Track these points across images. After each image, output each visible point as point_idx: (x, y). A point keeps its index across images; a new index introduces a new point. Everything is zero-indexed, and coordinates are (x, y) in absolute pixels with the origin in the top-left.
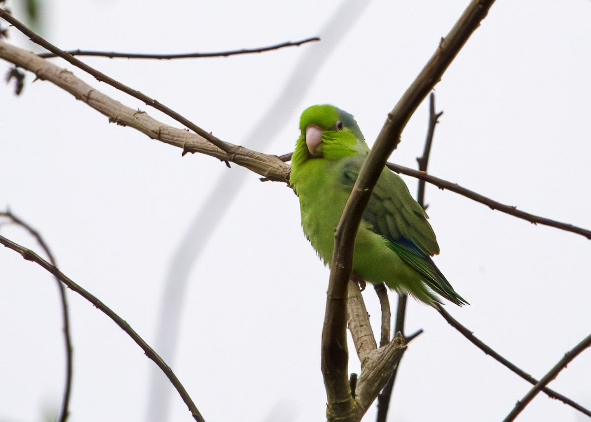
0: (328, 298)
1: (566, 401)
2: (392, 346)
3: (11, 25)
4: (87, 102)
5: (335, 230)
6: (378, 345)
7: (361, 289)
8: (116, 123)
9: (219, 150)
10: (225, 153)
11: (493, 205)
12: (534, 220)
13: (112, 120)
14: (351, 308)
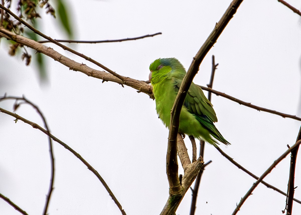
0: (168, 141)
1: (275, 189)
2: (198, 162)
3: (25, 26)
4: (59, 61)
5: (171, 111)
6: (191, 162)
7: (183, 138)
8: (73, 70)
9: (119, 79)
10: (121, 80)
11: (241, 102)
12: (259, 109)
13: (71, 68)
14: (179, 146)
